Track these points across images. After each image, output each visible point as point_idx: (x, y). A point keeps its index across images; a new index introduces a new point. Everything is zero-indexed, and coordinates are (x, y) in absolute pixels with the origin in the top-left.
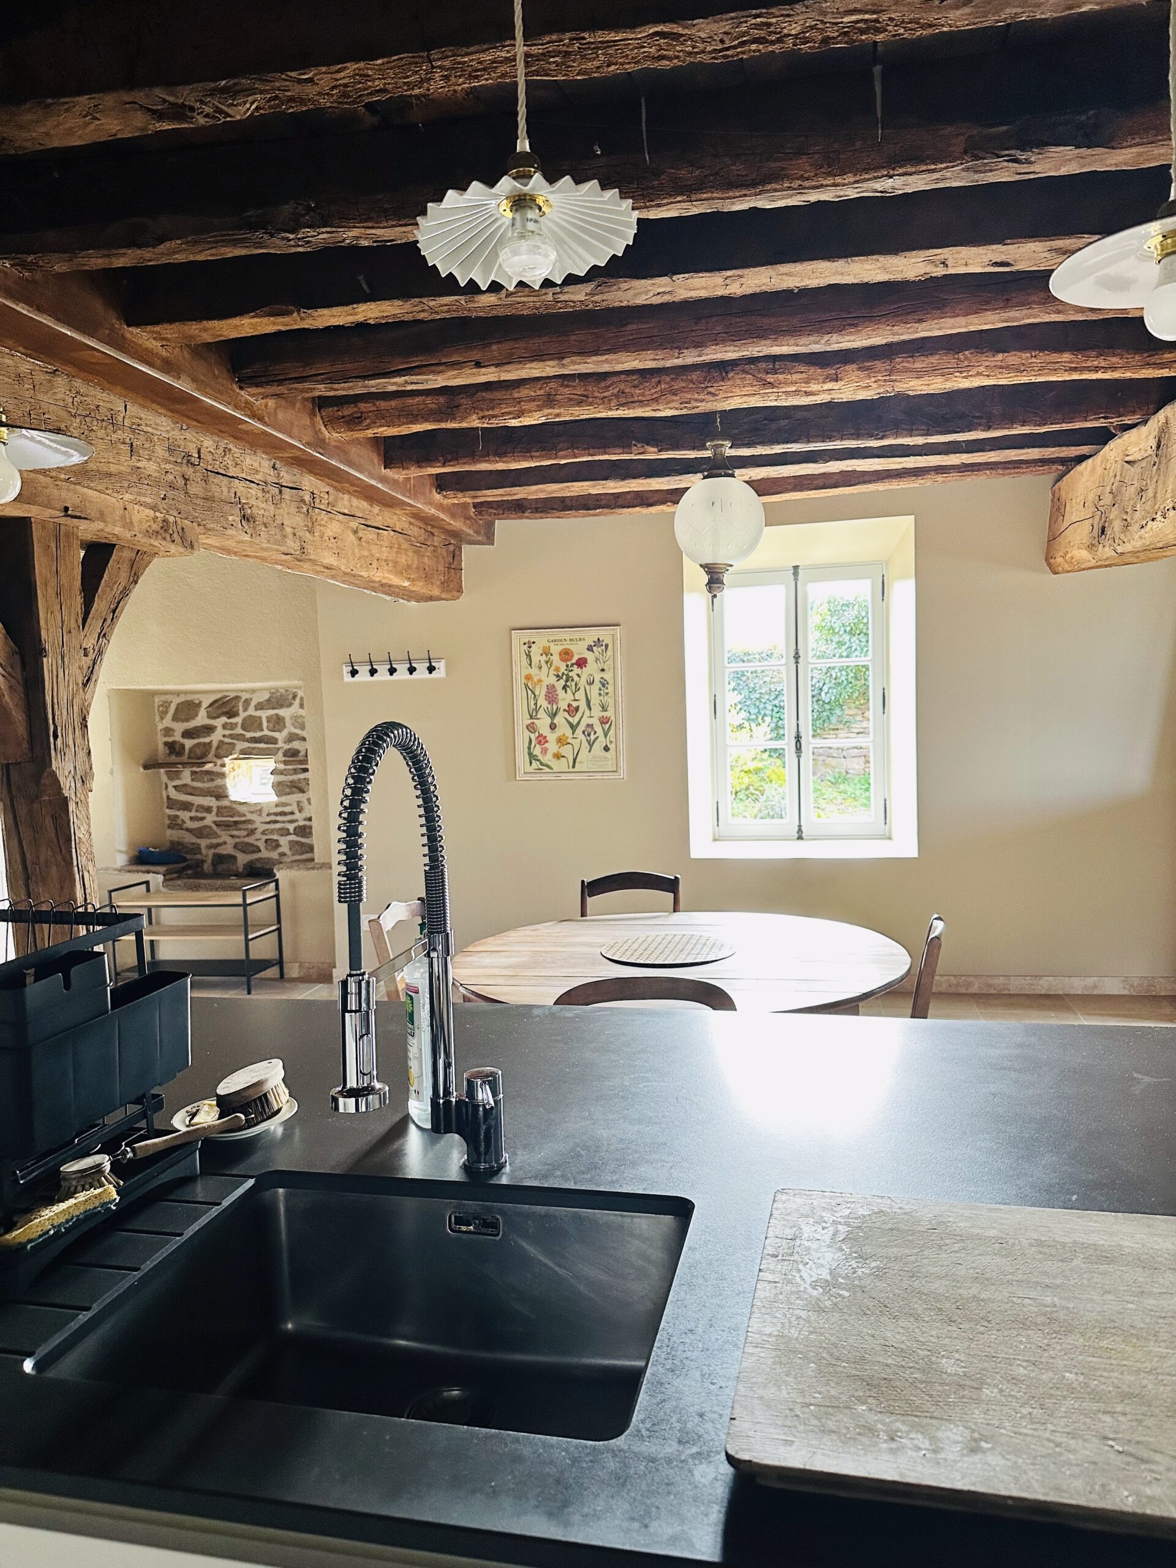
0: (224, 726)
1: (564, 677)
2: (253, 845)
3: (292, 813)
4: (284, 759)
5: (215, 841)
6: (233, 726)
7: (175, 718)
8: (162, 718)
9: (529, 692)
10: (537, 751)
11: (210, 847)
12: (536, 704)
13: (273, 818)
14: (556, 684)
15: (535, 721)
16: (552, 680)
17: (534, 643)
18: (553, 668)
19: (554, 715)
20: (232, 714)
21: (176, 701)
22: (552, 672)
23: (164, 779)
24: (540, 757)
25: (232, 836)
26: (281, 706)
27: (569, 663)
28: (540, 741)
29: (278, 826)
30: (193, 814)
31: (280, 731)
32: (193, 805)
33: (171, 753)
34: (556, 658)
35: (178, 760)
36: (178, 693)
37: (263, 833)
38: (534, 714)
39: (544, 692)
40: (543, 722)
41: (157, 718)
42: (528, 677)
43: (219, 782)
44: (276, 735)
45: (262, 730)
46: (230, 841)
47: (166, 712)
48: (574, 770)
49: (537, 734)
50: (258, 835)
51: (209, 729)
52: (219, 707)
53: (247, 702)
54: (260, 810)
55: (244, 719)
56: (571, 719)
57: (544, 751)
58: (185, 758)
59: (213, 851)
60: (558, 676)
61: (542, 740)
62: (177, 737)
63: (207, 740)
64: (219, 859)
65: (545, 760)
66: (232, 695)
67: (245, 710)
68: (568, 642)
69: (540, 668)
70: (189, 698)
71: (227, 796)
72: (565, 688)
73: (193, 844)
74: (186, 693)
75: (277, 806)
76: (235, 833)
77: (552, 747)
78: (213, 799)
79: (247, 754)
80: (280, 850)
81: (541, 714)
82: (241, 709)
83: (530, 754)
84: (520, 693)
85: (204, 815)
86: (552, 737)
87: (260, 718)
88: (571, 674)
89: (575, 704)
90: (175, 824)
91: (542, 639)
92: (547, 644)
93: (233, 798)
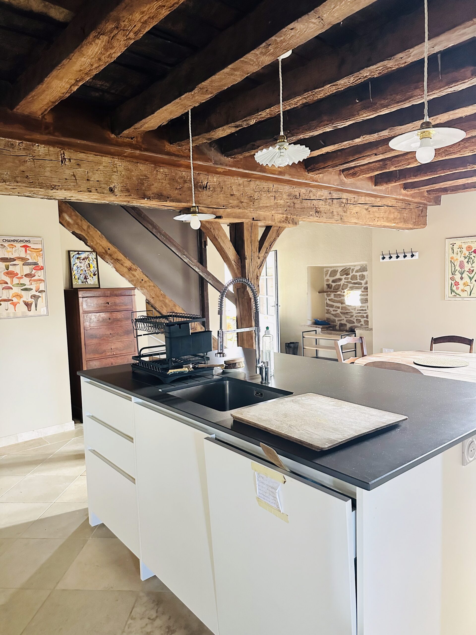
0: (345, 279)
1: (468, 257)
2: (352, 321)
3: (366, 310)
4: (364, 290)
5: (340, 319)
6: (348, 278)
7: (330, 276)
8: (326, 276)
9: (452, 264)
10: (454, 288)
11: (339, 321)
12: (455, 269)
13: (359, 311)
14: (464, 260)
15: (454, 276)
16: (463, 259)
17: (455, 244)
18: (463, 253)
19: (462, 274)
20: (347, 274)
21: (331, 270)
22: (462, 255)
23: (326, 296)
24: (455, 291)
25: (346, 317)
26: (364, 271)
27: (470, 252)
28: (456, 284)
29: (360, 314)
30: (334, 309)
31: (363, 280)
32: (334, 306)
33: (328, 288)
34: (464, 250)
35: (331, 290)
36: (331, 267)
37: (356, 317)
38: (454, 273)
39: (458, 264)
40: (457, 277)
41: (325, 276)
42: (452, 258)
43: (342, 298)
44: (362, 281)
45: (357, 280)
46: (345, 319)
47: (327, 274)
48: (470, 296)
49: (455, 281)
50: (354, 317)
51: (340, 280)
52: (343, 272)
53: (353, 270)
54: (355, 309)
55: (352, 276)
56: (470, 275)
57: (458, 288)
58: (332, 290)
59: (339, 322)
60: (465, 257)
61: (457, 284)
62: (330, 282)
63: (339, 283)
64: (341, 325)
65: (457, 292)
66: (348, 267)
67: (352, 273)
68: (470, 242)
69: (457, 254)
70: (334, 269)
71: (345, 303)
72: (468, 262)
73: (333, 319)
74: (333, 267)
75: (361, 307)
76: (347, 316)
77: (461, 286)
78: (340, 304)
79: (352, 288)
80: (361, 323)
81: (457, 273)
82: (351, 272)
83: (451, 289)
84: (448, 264)
85: (337, 309)
86: (461, 283)
87: (357, 275)
88: (471, 256)
89: (472, 269)
90: (328, 312)
91: (458, 242)
92: (461, 244)
93: (346, 304)
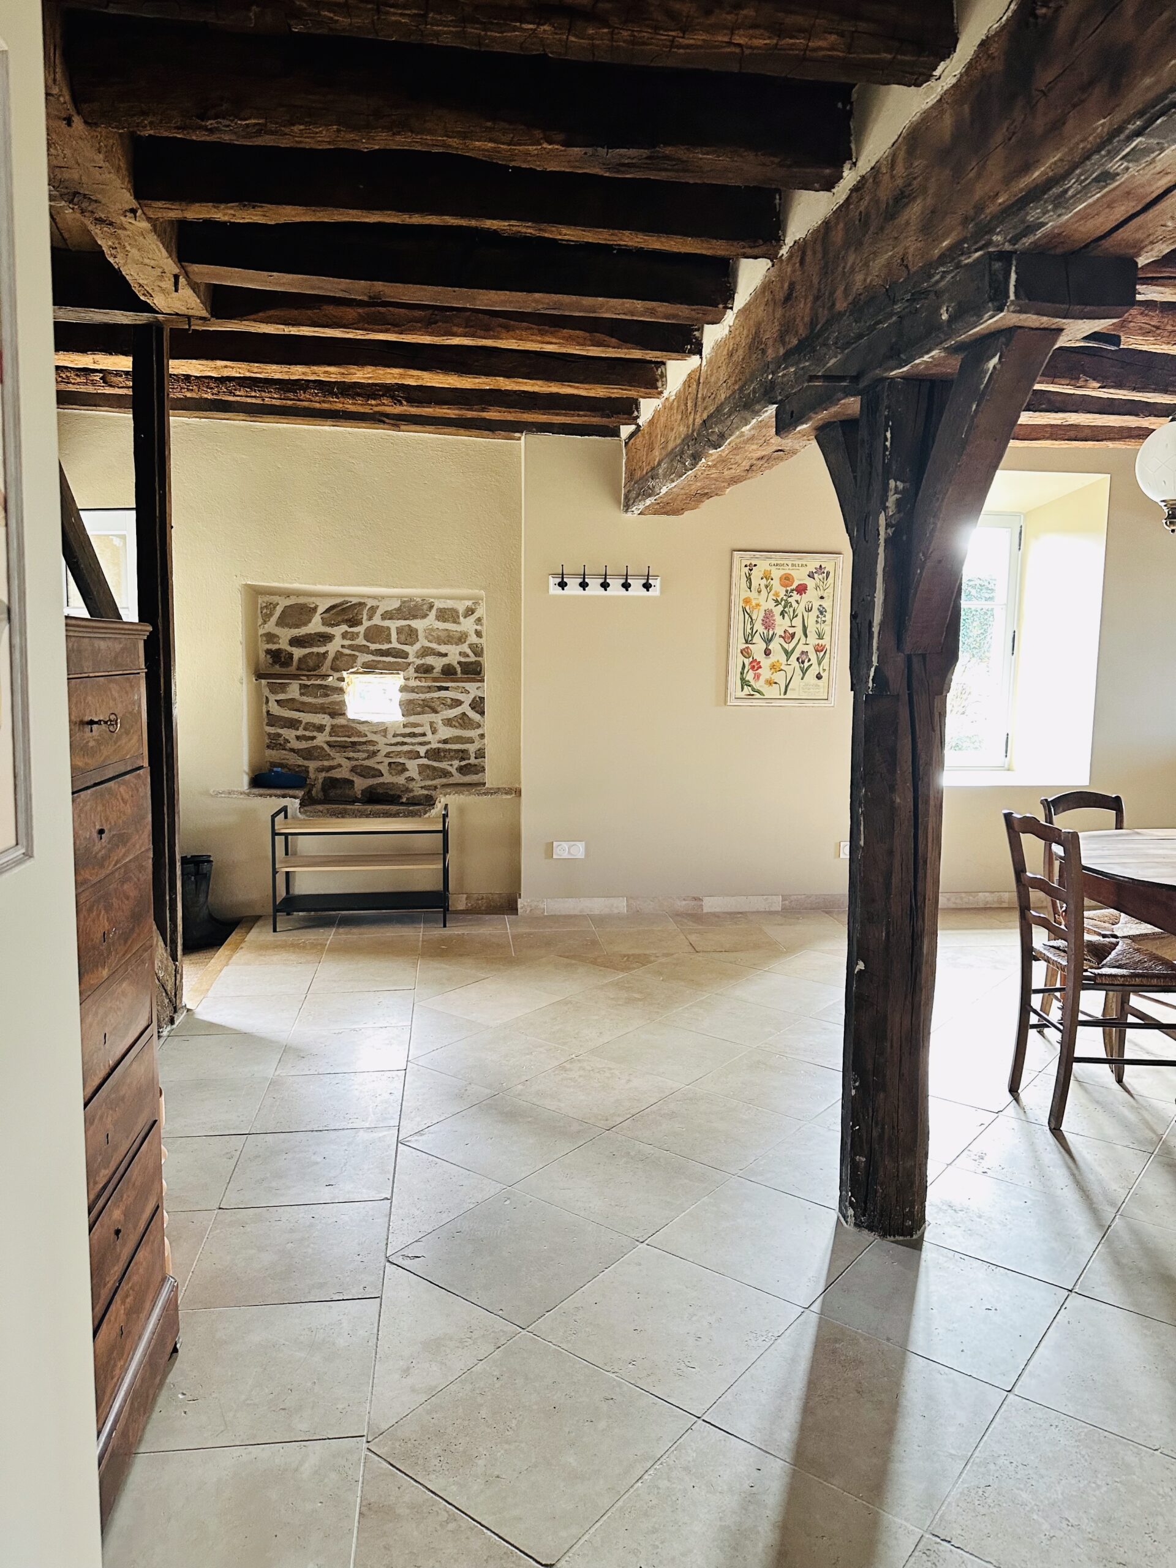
0: (344, 635)
1: (783, 603)
2: (374, 768)
3: (424, 735)
4: (416, 675)
5: (326, 763)
6: (354, 636)
7: (282, 622)
8: (265, 622)
9: (747, 616)
10: (750, 676)
11: (320, 770)
12: (752, 629)
13: (400, 739)
14: (774, 609)
15: (750, 646)
16: (771, 605)
17: (755, 565)
18: (772, 592)
19: (768, 641)
20: (354, 622)
21: (283, 603)
22: (771, 596)
23: (266, 692)
24: (752, 683)
25: (348, 759)
26: (415, 617)
27: (789, 589)
28: (754, 667)
29: (405, 748)
30: (300, 733)
31: (412, 644)
32: (301, 722)
33: (275, 662)
34: (776, 584)
35: (284, 671)
36: (288, 594)
37: (387, 755)
38: (750, 638)
39: (761, 617)
40: (757, 649)
41: (260, 621)
42: (747, 601)
43: (335, 697)
44: (406, 648)
45: (390, 642)
46: (347, 764)
47: (271, 615)
48: (785, 697)
49: (751, 659)
50: (379, 758)
51: (326, 638)
52: (337, 614)
53: (373, 610)
54: (385, 731)
55: (368, 629)
56: (786, 646)
57: (757, 677)
58: (293, 669)
59: (324, 774)
60: (776, 601)
61: (756, 666)
62: (284, 645)
63: (322, 650)
64: (332, 784)
65: (757, 686)
66: (355, 601)
67: (370, 618)
68: (790, 567)
69: (759, 592)
70: (302, 600)
71: (344, 714)
72: (782, 614)
73: (299, 766)
74: (298, 593)
75: (405, 726)
76: (351, 755)
77: (765, 673)
78: (327, 717)
79: (370, 668)
80: (407, 774)
81: (757, 639)
82: (365, 617)
83: (742, 679)
84: (738, 618)
85: (315, 734)
86: (765, 663)
87: (388, 628)
88: (790, 600)
89: (791, 631)
90: (275, 742)
91: (763, 565)
92: (769, 568)
93: (351, 714)
